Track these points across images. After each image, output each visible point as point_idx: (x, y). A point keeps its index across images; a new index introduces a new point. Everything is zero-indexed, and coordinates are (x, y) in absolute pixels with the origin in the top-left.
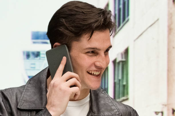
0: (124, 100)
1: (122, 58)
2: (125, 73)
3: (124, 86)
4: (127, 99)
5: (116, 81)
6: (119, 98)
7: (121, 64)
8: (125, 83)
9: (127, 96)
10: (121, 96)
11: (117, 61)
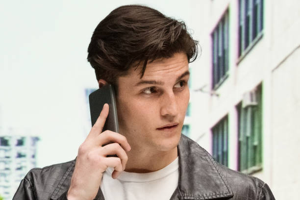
0: (255, 172)
1: (252, 100)
2: (256, 125)
3: (255, 148)
4: (260, 170)
5: (241, 139)
6: (247, 168)
7: (250, 110)
8: (256, 143)
9: (260, 165)
10: (249, 163)
11: (244, 105)
